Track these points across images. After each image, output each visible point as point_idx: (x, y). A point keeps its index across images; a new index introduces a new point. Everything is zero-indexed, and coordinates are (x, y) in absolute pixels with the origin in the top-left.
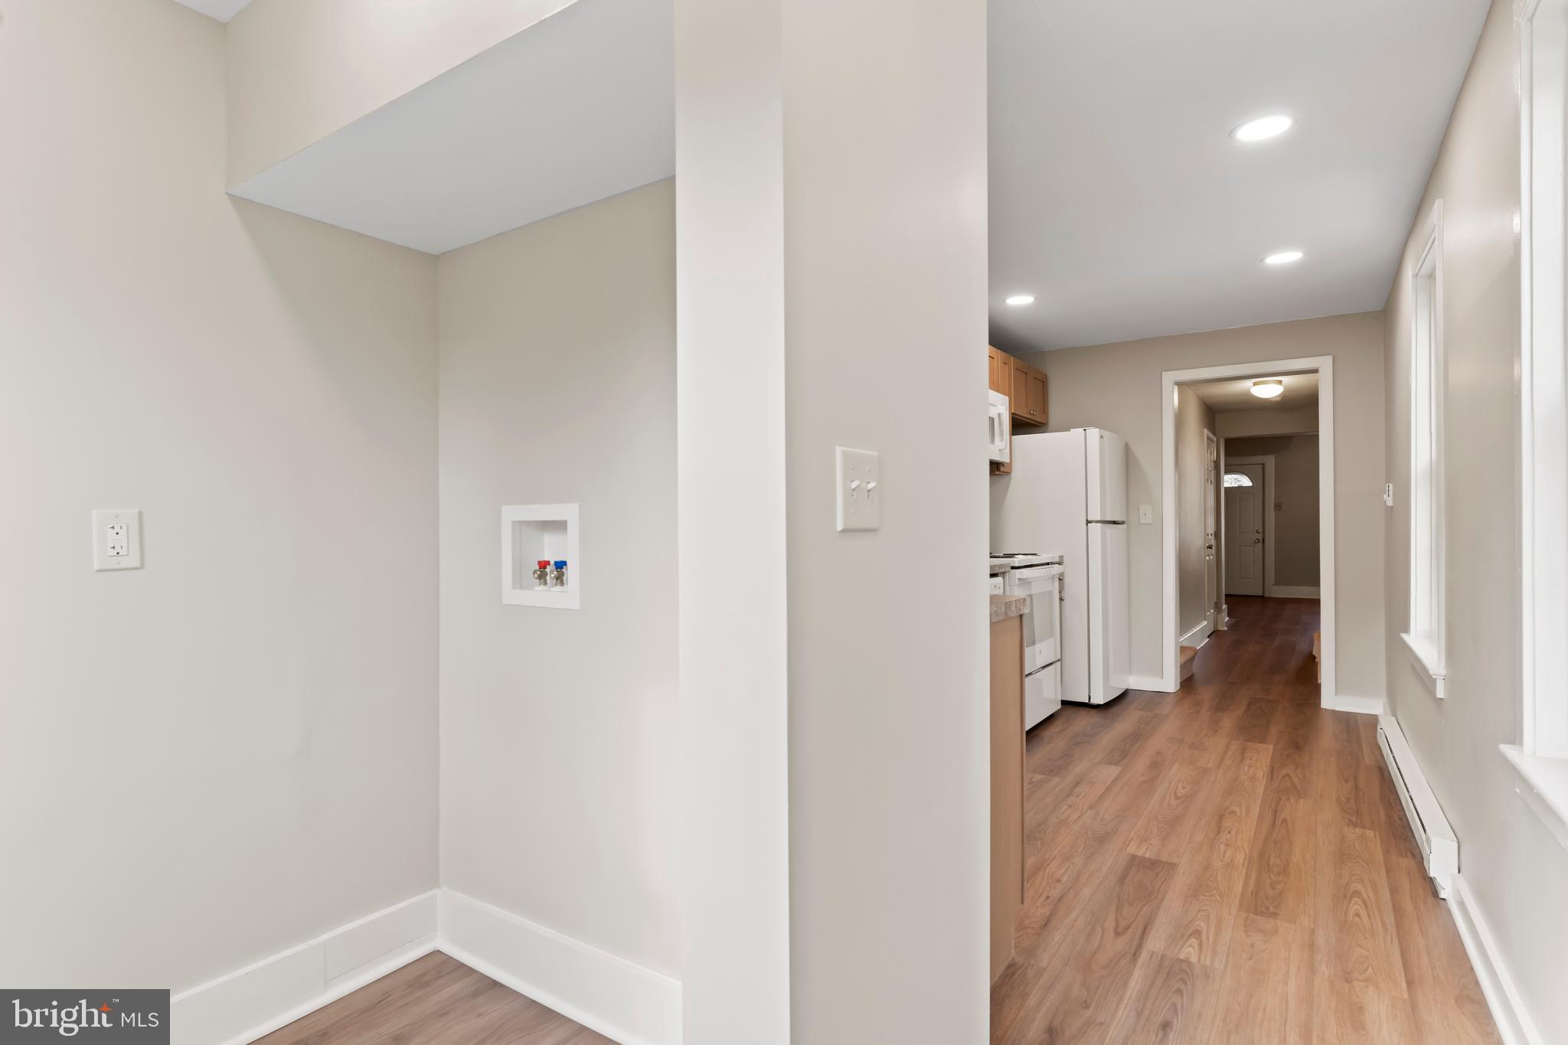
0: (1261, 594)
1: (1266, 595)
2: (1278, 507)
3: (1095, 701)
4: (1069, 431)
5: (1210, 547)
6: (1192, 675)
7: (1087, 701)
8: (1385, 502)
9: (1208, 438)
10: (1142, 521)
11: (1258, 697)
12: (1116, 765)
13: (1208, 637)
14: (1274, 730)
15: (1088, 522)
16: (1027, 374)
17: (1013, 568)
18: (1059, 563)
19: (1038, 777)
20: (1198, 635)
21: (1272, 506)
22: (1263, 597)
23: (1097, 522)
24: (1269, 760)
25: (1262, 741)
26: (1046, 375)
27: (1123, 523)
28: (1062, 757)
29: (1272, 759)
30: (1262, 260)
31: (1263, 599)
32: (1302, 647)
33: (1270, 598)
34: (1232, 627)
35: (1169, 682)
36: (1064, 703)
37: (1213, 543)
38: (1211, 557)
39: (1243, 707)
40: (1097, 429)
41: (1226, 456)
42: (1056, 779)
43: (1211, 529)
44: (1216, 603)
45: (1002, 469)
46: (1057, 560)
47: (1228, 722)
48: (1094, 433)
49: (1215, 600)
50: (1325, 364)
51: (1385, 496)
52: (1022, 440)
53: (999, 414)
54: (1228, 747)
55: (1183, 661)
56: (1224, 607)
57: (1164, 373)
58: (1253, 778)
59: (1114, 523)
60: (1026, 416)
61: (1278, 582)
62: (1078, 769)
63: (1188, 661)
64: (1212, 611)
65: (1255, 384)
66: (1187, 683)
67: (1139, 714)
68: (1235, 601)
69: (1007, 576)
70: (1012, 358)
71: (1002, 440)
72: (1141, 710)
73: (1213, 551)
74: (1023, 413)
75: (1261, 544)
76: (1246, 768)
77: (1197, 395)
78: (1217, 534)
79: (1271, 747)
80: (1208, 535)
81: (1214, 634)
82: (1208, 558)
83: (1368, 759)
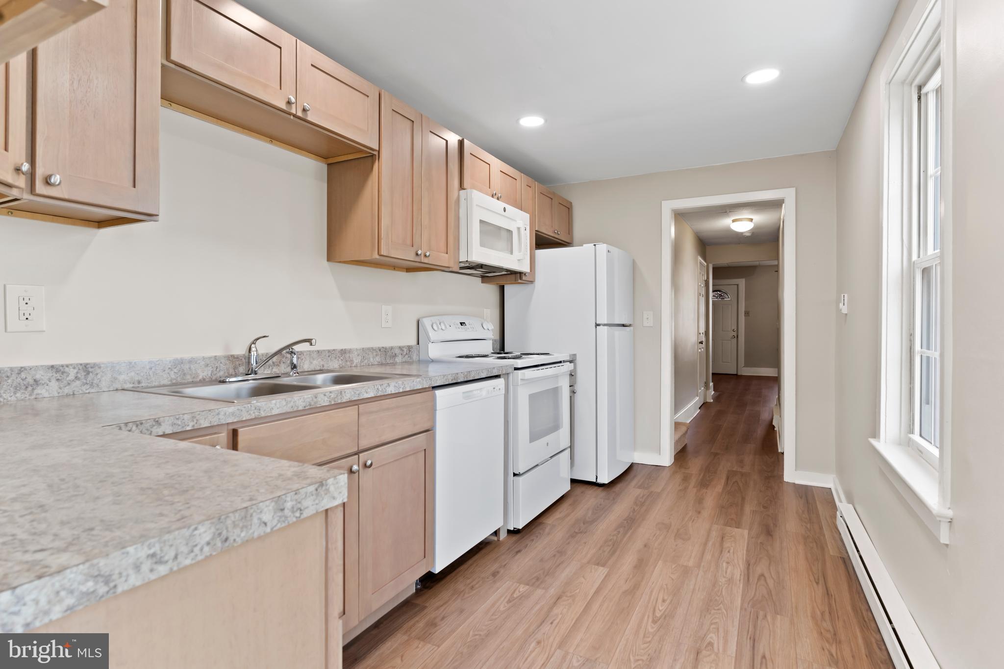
0: (736, 373)
1: (739, 374)
2: (747, 313)
3: (601, 481)
4: (582, 246)
5: (701, 343)
6: (686, 445)
7: (595, 481)
8: (841, 310)
9: (700, 263)
10: (645, 324)
11: (734, 469)
12: (603, 565)
13: (700, 408)
14: (748, 508)
15: (597, 325)
16: (552, 199)
17: (516, 369)
18: (571, 362)
19: (523, 588)
20: (690, 411)
21: (743, 314)
22: (736, 375)
23: (605, 325)
24: (745, 552)
25: (738, 525)
26: (571, 203)
27: (630, 326)
28: (554, 556)
29: (748, 551)
30: (743, 79)
31: (737, 376)
32: (765, 416)
33: (741, 376)
34: (717, 399)
35: (665, 458)
36: (573, 481)
37: (704, 339)
38: (702, 350)
39: (723, 481)
40: (605, 245)
41: (713, 279)
42: (539, 592)
43: (702, 329)
44: (706, 383)
45: (524, 278)
46: (568, 358)
47: (711, 498)
48: (602, 248)
49: (705, 381)
50: (788, 195)
51: (841, 305)
52: (542, 253)
53: (519, 229)
54: (709, 532)
55: (677, 438)
56: (711, 384)
57: (663, 202)
58: (730, 581)
59: (624, 325)
60: (552, 235)
61: (746, 365)
62: (564, 574)
63: (681, 436)
64: (703, 388)
65: (734, 221)
66: (681, 455)
67: (638, 491)
68: (719, 378)
69: (511, 377)
70: (536, 182)
71: (520, 251)
72: (639, 487)
73: (704, 345)
74: (548, 231)
75: (736, 339)
76: (724, 564)
77: (693, 230)
78: (707, 333)
79: (746, 532)
80: (700, 333)
81: (704, 405)
82: (700, 350)
83: (832, 550)
